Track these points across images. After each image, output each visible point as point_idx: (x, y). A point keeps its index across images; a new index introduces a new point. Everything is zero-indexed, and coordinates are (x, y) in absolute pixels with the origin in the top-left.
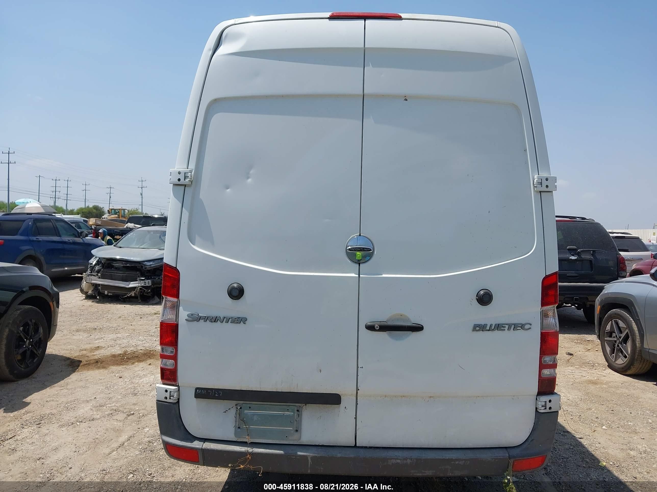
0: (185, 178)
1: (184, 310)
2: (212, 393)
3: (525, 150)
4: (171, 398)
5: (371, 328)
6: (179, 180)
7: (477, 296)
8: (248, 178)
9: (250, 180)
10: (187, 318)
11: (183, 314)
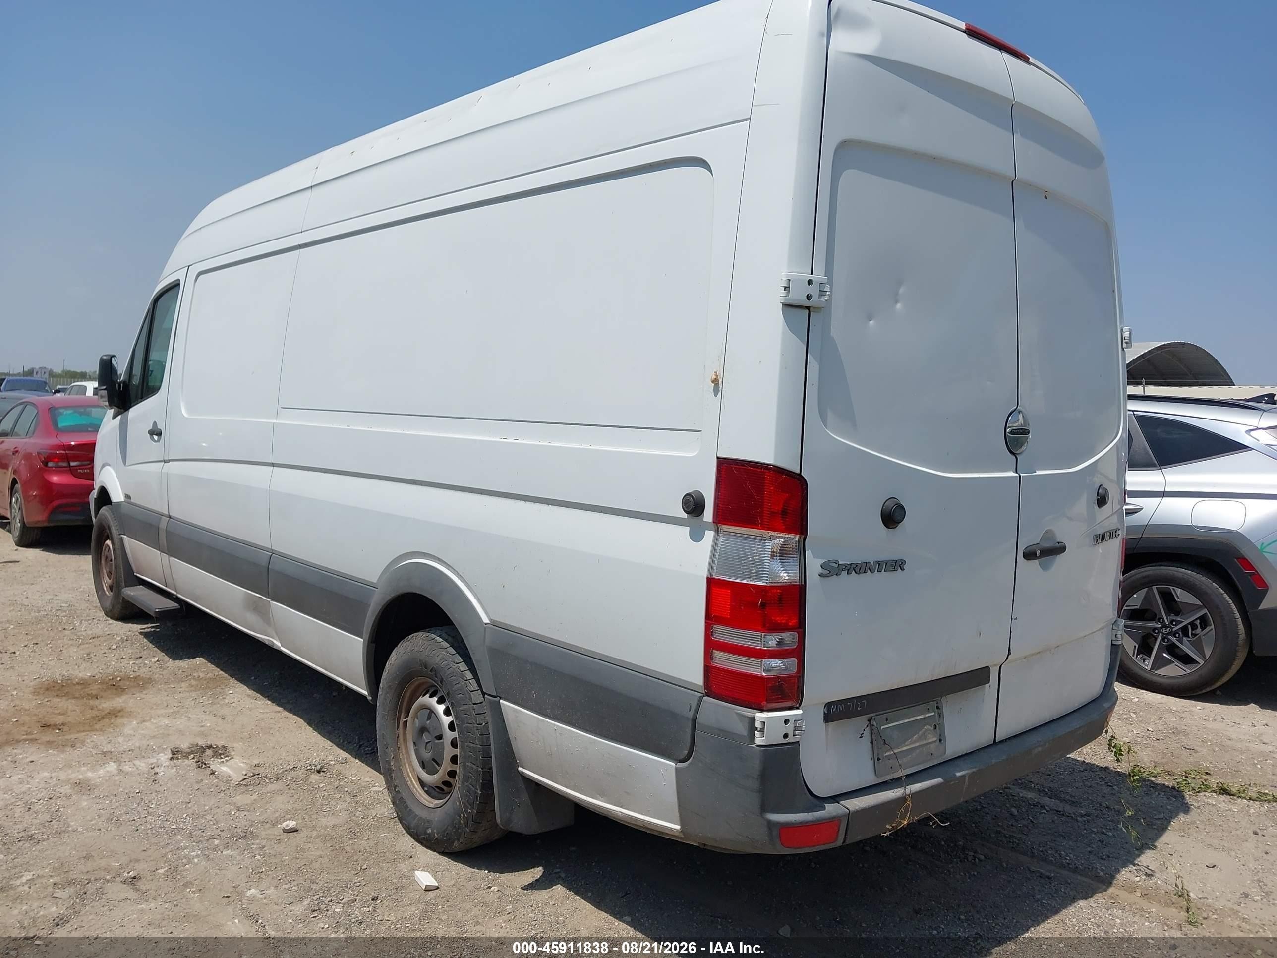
0: (820, 296)
1: (815, 556)
2: (853, 706)
3: (1114, 291)
4: (797, 733)
5: (1029, 555)
6: (809, 297)
7: (1098, 495)
8: (896, 302)
9: (899, 306)
10: (820, 570)
11: (814, 565)
